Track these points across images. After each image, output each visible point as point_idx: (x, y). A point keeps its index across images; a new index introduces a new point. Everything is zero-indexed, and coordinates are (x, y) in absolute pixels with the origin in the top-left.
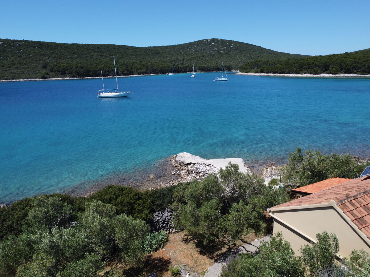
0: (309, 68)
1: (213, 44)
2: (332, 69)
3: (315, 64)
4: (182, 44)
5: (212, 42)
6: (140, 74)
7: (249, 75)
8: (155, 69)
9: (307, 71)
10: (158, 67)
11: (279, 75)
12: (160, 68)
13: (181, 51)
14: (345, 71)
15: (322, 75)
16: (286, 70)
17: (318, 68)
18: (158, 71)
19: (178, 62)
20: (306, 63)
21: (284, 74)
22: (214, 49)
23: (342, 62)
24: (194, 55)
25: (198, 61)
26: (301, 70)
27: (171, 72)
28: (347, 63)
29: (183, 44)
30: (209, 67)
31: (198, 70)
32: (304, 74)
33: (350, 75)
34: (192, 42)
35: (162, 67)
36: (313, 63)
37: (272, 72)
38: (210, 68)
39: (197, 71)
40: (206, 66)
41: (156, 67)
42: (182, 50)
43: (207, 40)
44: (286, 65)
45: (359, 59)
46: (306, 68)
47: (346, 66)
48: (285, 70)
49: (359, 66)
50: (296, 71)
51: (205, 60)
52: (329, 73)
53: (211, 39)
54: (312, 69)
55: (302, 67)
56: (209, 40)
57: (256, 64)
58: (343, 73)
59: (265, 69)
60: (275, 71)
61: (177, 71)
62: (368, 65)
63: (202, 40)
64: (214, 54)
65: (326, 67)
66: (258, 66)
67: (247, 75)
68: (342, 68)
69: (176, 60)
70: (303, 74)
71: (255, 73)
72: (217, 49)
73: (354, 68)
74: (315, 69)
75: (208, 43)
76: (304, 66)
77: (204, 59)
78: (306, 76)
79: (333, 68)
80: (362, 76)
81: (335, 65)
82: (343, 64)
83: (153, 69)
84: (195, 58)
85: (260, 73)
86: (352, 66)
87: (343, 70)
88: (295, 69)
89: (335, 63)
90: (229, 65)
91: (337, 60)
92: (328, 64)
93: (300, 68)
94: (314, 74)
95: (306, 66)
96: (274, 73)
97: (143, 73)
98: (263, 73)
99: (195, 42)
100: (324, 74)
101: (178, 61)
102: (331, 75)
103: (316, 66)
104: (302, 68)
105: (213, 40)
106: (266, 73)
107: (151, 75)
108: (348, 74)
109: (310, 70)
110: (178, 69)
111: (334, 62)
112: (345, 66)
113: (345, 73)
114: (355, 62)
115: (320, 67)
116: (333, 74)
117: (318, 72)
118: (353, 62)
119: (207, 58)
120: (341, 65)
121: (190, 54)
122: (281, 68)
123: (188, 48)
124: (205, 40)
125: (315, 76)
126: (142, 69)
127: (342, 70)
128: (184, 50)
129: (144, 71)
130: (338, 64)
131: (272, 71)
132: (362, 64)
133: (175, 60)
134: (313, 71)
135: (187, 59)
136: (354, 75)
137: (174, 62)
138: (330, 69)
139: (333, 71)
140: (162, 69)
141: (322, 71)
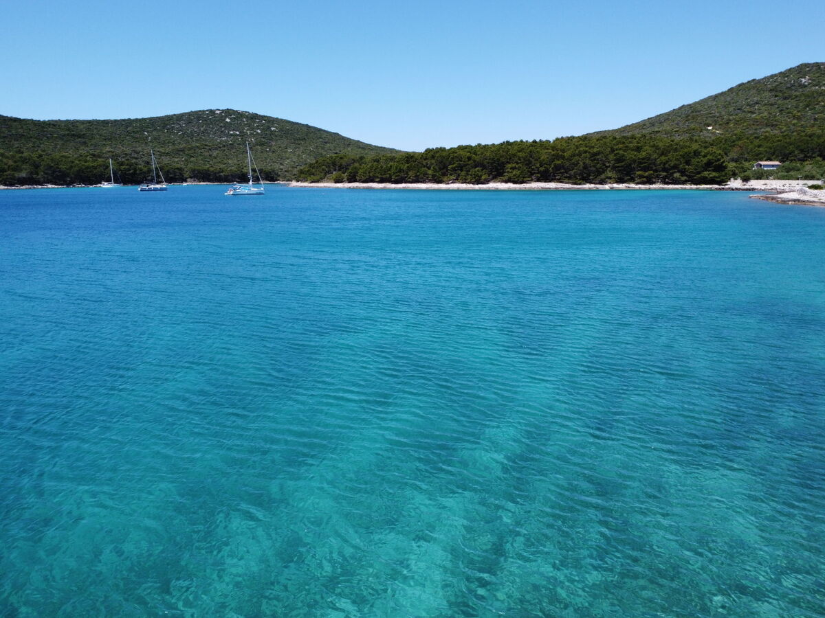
0: (462, 170)
1: (228, 120)
2: (512, 172)
3: (474, 161)
4: (148, 119)
5: (226, 117)
6: (11, 185)
7: (321, 187)
8: (60, 172)
9: (459, 176)
10: (71, 167)
11: (393, 186)
12: (77, 168)
13: (146, 133)
14: (539, 175)
15: (492, 185)
16: (411, 173)
17: (482, 170)
18: (73, 176)
19: (137, 158)
20: (453, 158)
21: (405, 183)
22: (231, 132)
23: (531, 157)
24: (179, 143)
25: (192, 159)
26: (444, 174)
27: (108, 180)
28: (542, 158)
29: (151, 119)
30: (220, 172)
31: (191, 177)
32: (452, 183)
33: (552, 185)
34: (175, 115)
35: (84, 167)
36: (469, 158)
37: (377, 180)
38: (221, 174)
39: (188, 180)
40: (212, 169)
41: (63, 167)
42: (148, 132)
43: (212, 112)
44: (408, 162)
45: (563, 151)
46: (454, 169)
47: (541, 166)
48: (407, 173)
49: (567, 164)
50: (433, 176)
51: (210, 156)
52: (506, 182)
53: (223, 111)
54: (469, 171)
55: (445, 167)
56: (218, 112)
57: (334, 164)
58: (535, 181)
59: (360, 171)
60: (384, 176)
61: (129, 176)
62: (584, 163)
63: (200, 111)
64: (231, 144)
65: (499, 168)
66: (342, 168)
67: (318, 187)
68: (533, 169)
69: (131, 154)
70: (449, 184)
71: (336, 183)
72: (238, 133)
73: (557, 168)
74: (475, 172)
75: (215, 117)
76: (450, 164)
77: (207, 154)
78: (458, 188)
79: (513, 168)
80: (575, 186)
81: (518, 163)
82: (533, 161)
83: (54, 172)
84: (182, 150)
85: (349, 182)
86: (553, 166)
87: (534, 174)
88: (430, 172)
89: (516, 158)
90: (269, 168)
91: (519, 151)
92: (502, 160)
93: (440, 169)
94: (474, 184)
95: (454, 166)
96: (381, 181)
97: (22, 182)
98: (355, 181)
99: (182, 115)
100: (495, 182)
101: (136, 156)
102: (511, 185)
103: (477, 165)
104: (445, 170)
105: (228, 112)
106: (363, 182)
107: (50, 186)
108: (545, 182)
109: (463, 173)
110: (135, 173)
111: (514, 155)
112: (538, 165)
113: (538, 180)
114: (557, 157)
115: (484, 167)
116: (515, 182)
117: (483, 177)
118: (553, 155)
119: (215, 153)
120: (530, 162)
121: (169, 143)
122: (397, 168)
123: (164, 128)
124: (207, 111)
125: (477, 187)
126: (16, 169)
127: (532, 174)
128: (154, 133)
129: (23, 174)
130: (522, 160)
131: (377, 177)
132: (573, 161)
133: (126, 154)
134: (471, 175)
135: (160, 152)
136: (559, 185)
137: (123, 157)
138: (508, 172)
139: (514, 175)
140: (83, 172)
141: (491, 177)
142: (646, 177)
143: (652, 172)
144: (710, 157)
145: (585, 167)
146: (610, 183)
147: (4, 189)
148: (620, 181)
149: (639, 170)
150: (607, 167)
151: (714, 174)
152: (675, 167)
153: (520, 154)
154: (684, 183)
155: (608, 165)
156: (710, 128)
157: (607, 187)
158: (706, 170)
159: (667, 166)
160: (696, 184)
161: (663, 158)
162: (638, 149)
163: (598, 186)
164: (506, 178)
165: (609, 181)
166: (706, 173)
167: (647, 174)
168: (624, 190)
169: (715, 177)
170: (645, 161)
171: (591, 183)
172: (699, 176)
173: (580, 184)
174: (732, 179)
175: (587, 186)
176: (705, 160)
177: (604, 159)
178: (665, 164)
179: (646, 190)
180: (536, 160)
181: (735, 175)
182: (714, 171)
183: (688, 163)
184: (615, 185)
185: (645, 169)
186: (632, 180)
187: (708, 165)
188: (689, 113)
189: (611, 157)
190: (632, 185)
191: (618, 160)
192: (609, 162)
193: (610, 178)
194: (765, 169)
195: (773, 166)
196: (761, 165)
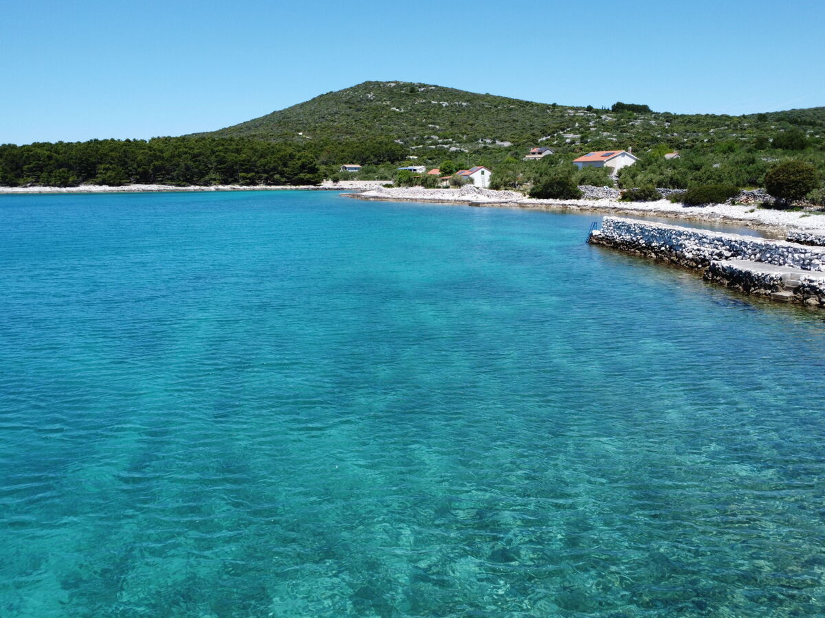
0: (42, 171)
2: (105, 174)
3: (57, 161)
9: (39, 177)
14: (138, 177)
15: (83, 188)
17: (69, 171)
20: (28, 158)
23: (126, 157)
26: (19, 176)
28: (139, 158)
32: (30, 186)
33: (154, 187)
36: (50, 158)
45: (161, 151)
46: (31, 170)
47: (139, 166)
49: (168, 165)
52: (100, 184)
54: (52, 172)
55: (18, 167)
58: (134, 183)
62: (186, 164)
65: (89, 168)
68: (130, 171)
70: (26, 187)
73: (157, 169)
74: (60, 173)
76: (25, 163)
78: (40, 192)
79: (107, 169)
80: (180, 188)
81: (111, 164)
82: (129, 161)
86: (152, 167)
87: (132, 175)
89: (109, 158)
91: (112, 151)
93: (12, 170)
94: (59, 186)
95: (31, 166)
100: (86, 184)
102: (106, 188)
103: (60, 166)
104: (19, 171)
109: (44, 175)
111: (105, 155)
112: (135, 166)
113: (138, 182)
114: (156, 157)
115: (70, 168)
116: (110, 185)
117: (71, 179)
118: (151, 156)
120: (126, 163)
125: (64, 190)
127: (130, 176)
130: (116, 161)
132: (174, 162)
134: (55, 177)
136: (162, 187)
138: (101, 173)
139: (109, 177)
141: (81, 178)
142: (249, 178)
143: (253, 174)
144: (304, 160)
145: (188, 168)
146: (215, 185)
148: (225, 182)
149: (241, 172)
150: (210, 169)
151: (309, 176)
152: (275, 169)
153: (113, 154)
154: (284, 184)
155: (210, 166)
156: (301, 134)
157: (212, 188)
158: (302, 172)
159: (266, 168)
160: (295, 185)
161: (263, 160)
162: (238, 151)
163: (203, 188)
164: (99, 180)
165: (214, 182)
166: (302, 175)
167: (249, 175)
168: (230, 191)
169: (310, 178)
170: (245, 163)
171: (195, 184)
172: (297, 177)
173: (184, 186)
174: (325, 180)
175: (192, 188)
176: (300, 163)
177: (205, 160)
178: (264, 166)
179: (250, 191)
180: (132, 160)
181: (326, 177)
182: (308, 173)
183: (285, 165)
184: (221, 187)
185: (247, 171)
186: (236, 181)
187: (303, 167)
188: (281, 119)
189: (213, 158)
190: (237, 187)
191: (221, 162)
192: (211, 164)
193: (215, 180)
194: (350, 171)
195: (355, 168)
196: (346, 168)
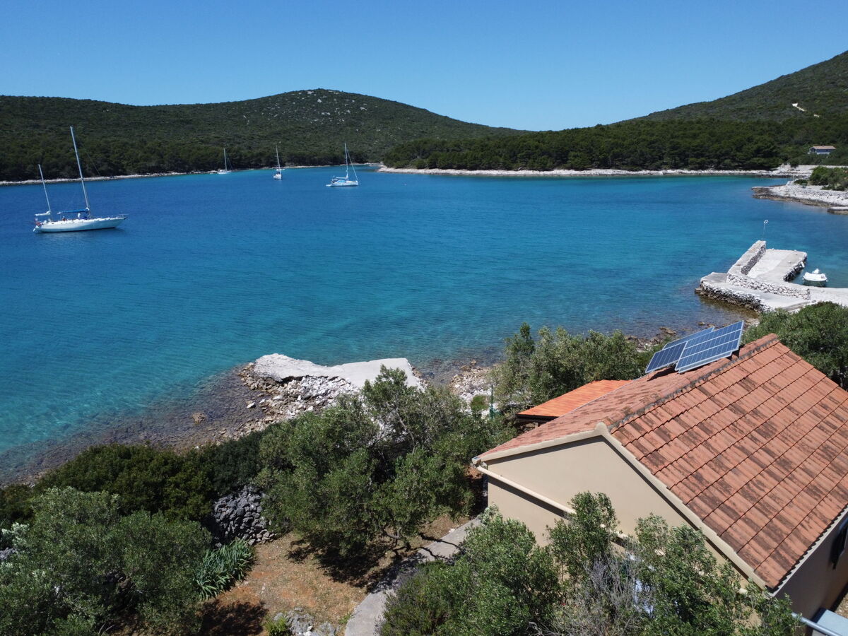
0: (530, 158)
1: (319, 101)
2: (574, 160)
3: (541, 150)
4: (245, 101)
5: (318, 97)
6: (144, 173)
7: (405, 173)
8: (181, 160)
9: (527, 163)
10: (189, 155)
11: (469, 172)
12: (194, 157)
13: (245, 117)
14: (599, 163)
15: (556, 172)
16: (484, 161)
17: (548, 158)
18: (191, 164)
19: (239, 143)
20: (522, 147)
21: (480, 169)
22: (323, 114)
23: (592, 145)
24: (276, 126)
25: (288, 142)
26: (514, 162)
27: (223, 168)
28: (602, 147)
29: (249, 101)
30: (314, 156)
31: (289, 161)
32: (521, 169)
33: (609, 172)
34: (270, 97)
35: (199, 156)
36: (537, 147)
37: (455, 167)
38: (316, 158)
39: (286, 164)
40: (307, 153)
41: (183, 156)
42: (246, 115)
43: (304, 92)
44: (482, 150)
45: (624, 139)
46: (523, 157)
47: (600, 154)
48: (481, 161)
49: (625, 152)
50: (504, 163)
51: (304, 138)
52: (569, 169)
53: (314, 91)
54: (536, 159)
55: (515, 155)
56: (310, 93)
57: (418, 149)
58: (596, 168)
59: (440, 158)
60: (461, 164)
61: (237, 164)
62: (641, 151)
63: (293, 92)
64: (322, 126)
65: (563, 156)
66: (424, 154)
67: (402, 173)
68: (593, 157)
69: (234, 139)
70: (517, 170)
71: (418, 169)
72: (329, 114)
73: (616, 156)
74: (541, 160)
75: (308, 98)
76: (520, 152)
77: (300, 136)
78: (525, 175)
79: (575, 156)
80: (632, 173)
81: (580, 151)
82: (594, 150)
83: (176, 161)
84: (279, 133)
85: (430, 168)
86: (611, 154)
87: (594, 161)
88: (501, 160)
89: (579, 147)
90: (359, 150)
91: (582, 140)
92: (567, 148)
93: (511, 157)
94: (539, 171)
95: (523, 154)
96: (459, 168)
97: (152, 170)
98: (435, 167)
99: (277, 97)
100: (559, 169)
101: (238, 141)
102: (573, 172)
103: (543, 154)
104: (515, 157)
105: (320, 92)
106: (443, 168)
107: (173, 173)
108: (604, 169)
109: (531, 161)
110: (240, 159)
111: (577, 144)
112: (598, 154)
113: (599, 167)
114: (617, 145)
115: (550, 156)
116: (576, 169)
117: (548, 165)
118: (613, 144)
119: (309, 135)
120: (591, 151)
121: (265, 126)
122: (472, 156)
123: (261, 110)
124: (300, 91)
125: (542, 173)
126: (147, 159)
127: (592, 162)
128: (252, 116)
129: (153, 164)
130: (584, 148)
131: (455, 164)
132: (631, 149)
133: (230, 139)
134: (538, 163)
135: (259, 136)
136: (617, 172)
137: (228, 142)
138: (571, 160)
139: (576, 163)
140: (199, 160)
141: (556, 164)
142: (698, 163)
143: (703, 159)
144: (760, 144)
145: (642, 154)
146: (665, 169)
147: (139, 178)
148: (675, 167)
149: (692, 157)
150: (663, 154)
151: (763, 160)
152: (727, 153)
153: (582, 143)
154: (734, 168)
155: (664, 152)
156: (796, 104)
157: (661, 173)
158: (756, 157)
159: (718, 153)
160: (746, 169)
161: (716, 145)
162: (695, 136)
163: (653, 172)
164: (568, 165)
165: (665, 166)
166: (755, 160)
167: (699, 160)
168: (678, 175)
169: (764, 163)
170: (698, 148)
171: (646, 169)
172: (749, 162)
173: (636, 170)
175: (643, 172)
176: (755, 147)
177: (661, 146)
178: (716, 151)
179: (698, 175)
180: (597, 148)
181: (784, 161)
182: (763, 157)
183: (739, 149)
184: (670, 171)
185: (697, 156)
186: (685, 166)
187: (758, 151)
189: (668, 145)
190: (686, 171)
191: (673, 148)
192: (665, 150)
193: (666, 164)
194: (818, 153)
195: (827, 150)
196: (815, 150)
